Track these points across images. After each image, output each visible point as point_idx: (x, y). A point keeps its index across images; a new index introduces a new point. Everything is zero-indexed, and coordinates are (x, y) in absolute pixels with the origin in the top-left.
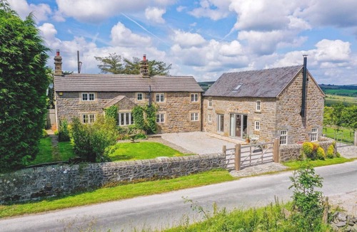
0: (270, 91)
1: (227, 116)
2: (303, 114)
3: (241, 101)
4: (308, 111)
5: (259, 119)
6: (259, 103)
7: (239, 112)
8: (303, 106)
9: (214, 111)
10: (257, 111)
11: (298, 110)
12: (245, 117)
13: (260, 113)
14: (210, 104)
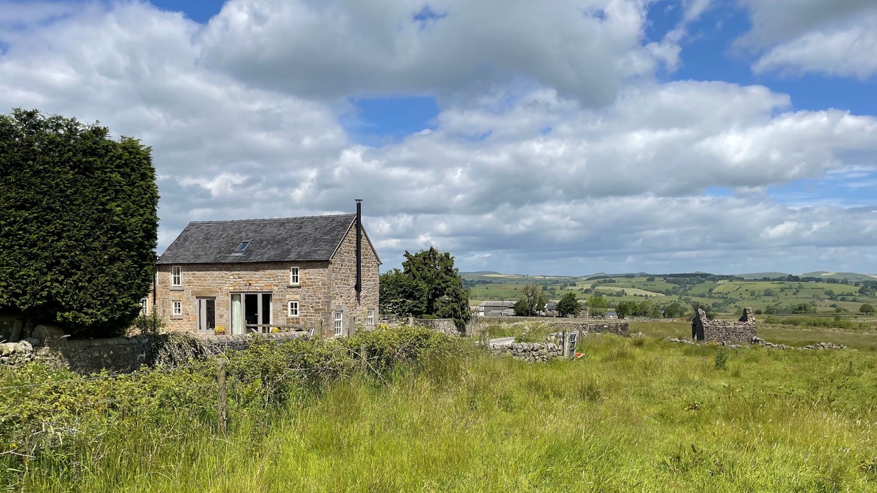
0: (315, 251)
1: (221, 300)
2: (358, 288)
3: (257, 270)
4: (363, 284)
5: (298, 297)
6: (295, 271)
7: (252, 289)
8: (358, 277)
9: (188, 293)
10: (292, 283)
11: (353, 282)
12: (267, 298)
13: (299, 287)
14: (177, 281)
